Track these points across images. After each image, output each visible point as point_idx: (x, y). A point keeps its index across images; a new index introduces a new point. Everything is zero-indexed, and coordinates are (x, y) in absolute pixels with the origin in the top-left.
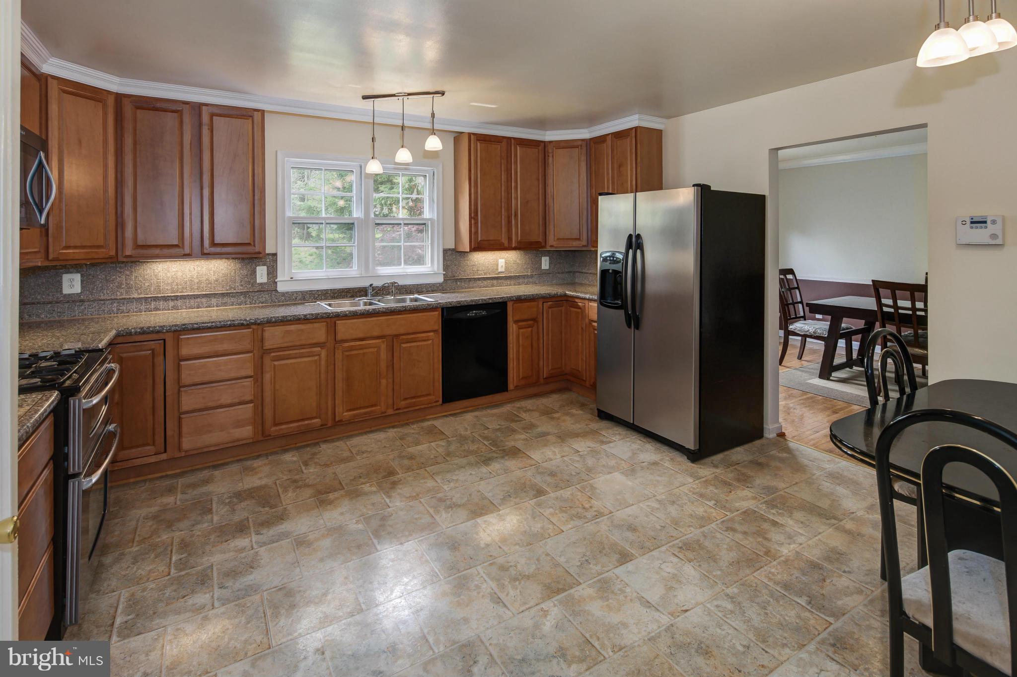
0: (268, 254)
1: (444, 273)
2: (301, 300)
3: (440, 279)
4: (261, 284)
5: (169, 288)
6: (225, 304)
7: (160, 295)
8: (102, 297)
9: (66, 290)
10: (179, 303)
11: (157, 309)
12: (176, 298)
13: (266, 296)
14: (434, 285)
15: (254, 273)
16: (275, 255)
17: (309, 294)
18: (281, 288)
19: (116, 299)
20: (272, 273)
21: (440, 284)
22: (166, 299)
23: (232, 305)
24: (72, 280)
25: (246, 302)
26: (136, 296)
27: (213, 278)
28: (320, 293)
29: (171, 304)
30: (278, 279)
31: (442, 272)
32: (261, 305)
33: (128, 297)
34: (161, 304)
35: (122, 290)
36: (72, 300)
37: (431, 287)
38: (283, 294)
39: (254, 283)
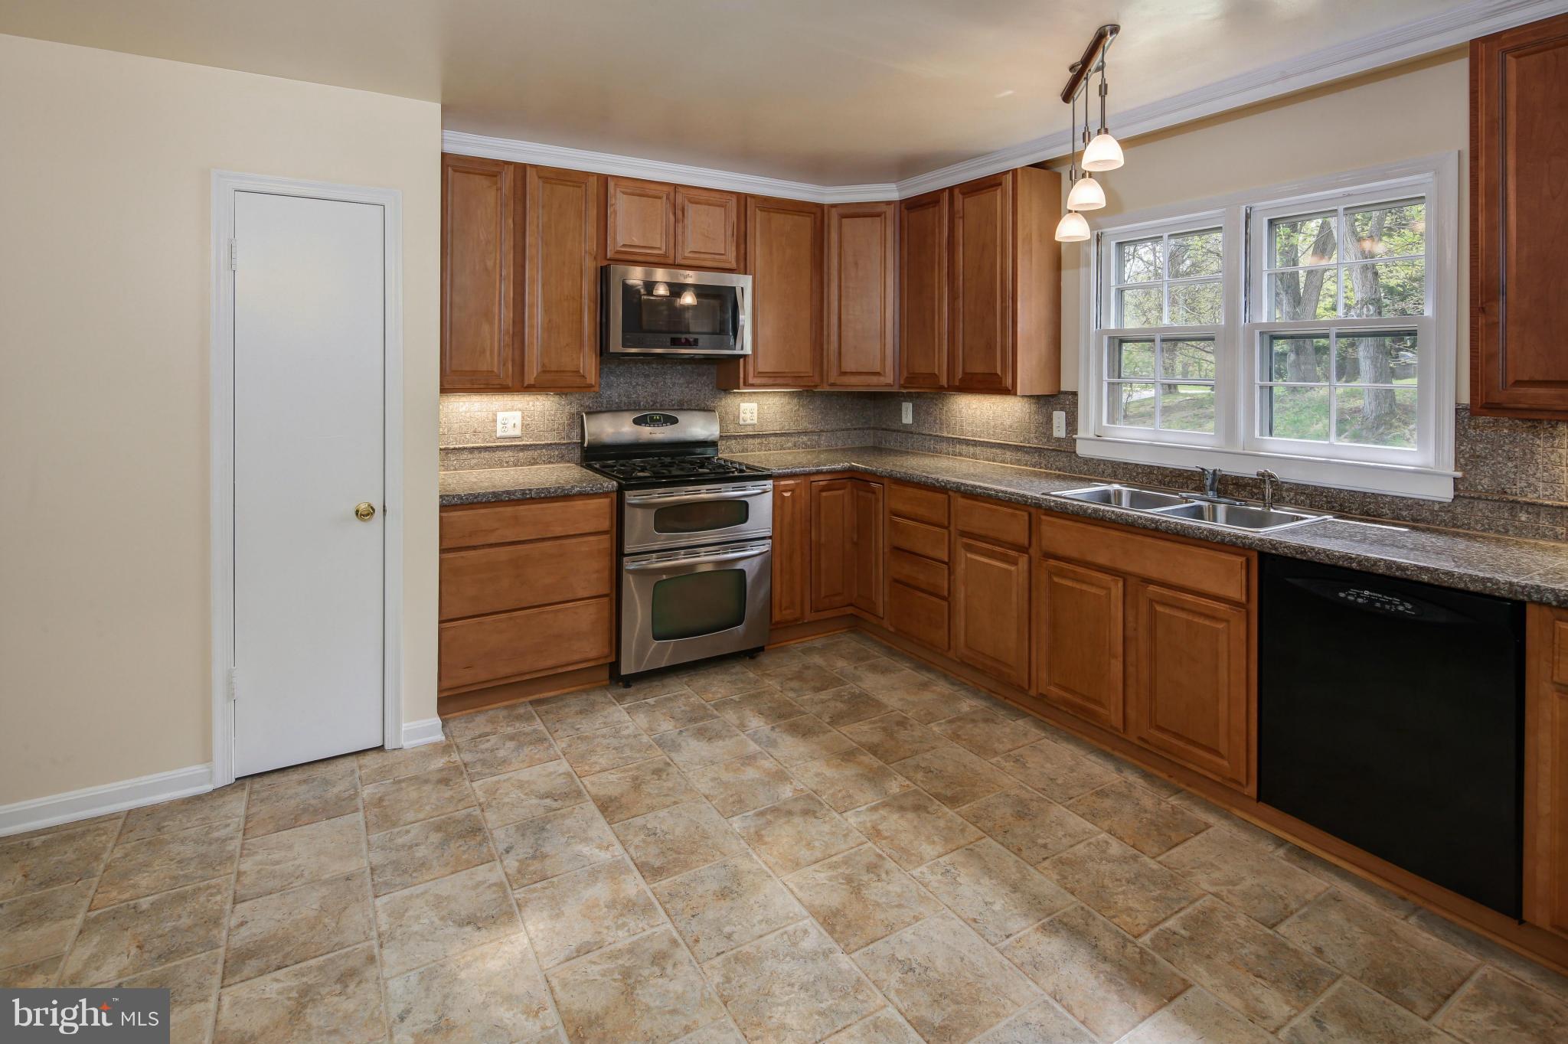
0: (1066, 393)
1: (1459, 474)
2: (1111, 478)
3: (1444, 492)
4: (1059, 439)
5: (970, 429)
6: (1018, 462)
7: (962, 437)
8: (924, 432)
9: (905, 421)
10: (978, 450)
11: (961, 455)
12: (976, 444)
13: (1063, 460)
14: (1418, 504)
15: (1049, 420)
16: (1075, 394)
17: (1123, 469)
18: (1083, 450)
19: (930, 435)
20: (1072, 424)
21: (1444, 507)
22: (967, 442)
23: (1026, 465)
24: (907, 408)
25: (1040, 464)
26: (945, 434)
27: (1008, 422)
28: (1140, 471)
29: (971, 449)
30: (1081, 434)
31: (1450, 470)
32: (1057, 472)
33: (940, 434)
34: (964, 449)
35: (937, 426)
36: (907, 431)
37: (1409, 507)
38: (1087, 461)
39: (1049, 436)
